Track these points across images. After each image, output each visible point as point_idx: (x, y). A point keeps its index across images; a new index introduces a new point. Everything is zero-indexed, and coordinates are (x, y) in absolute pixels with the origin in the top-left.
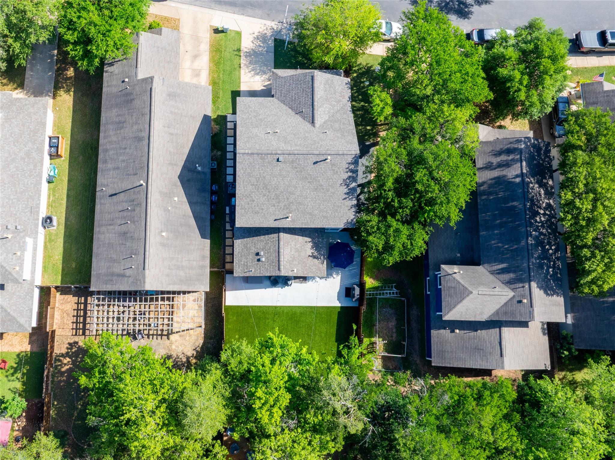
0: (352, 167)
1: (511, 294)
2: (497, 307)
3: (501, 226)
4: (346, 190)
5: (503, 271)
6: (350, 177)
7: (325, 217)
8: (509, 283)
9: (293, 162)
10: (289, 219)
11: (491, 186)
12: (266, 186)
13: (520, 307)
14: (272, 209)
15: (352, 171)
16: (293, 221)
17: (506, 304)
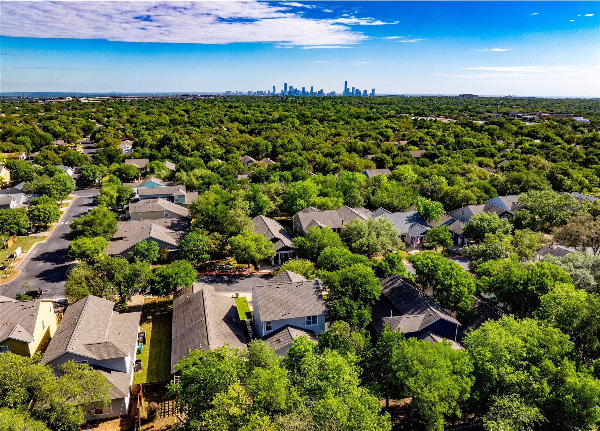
0: (316, 286)
1: (424, 315)
2: (421, 322)
3: (403, 300)
4: (317, 297)
5: (414, 312)
6: (316, 291)
7: (310, 310)
8: (420, 313)
9: (285, 287)
10: (291, 314)
11: (390, 292)
12: (273, 300)
13: (431, 317)
14: (280, 310)
15: (316, 288)
16: (293, 314)
17: (424, 320)
